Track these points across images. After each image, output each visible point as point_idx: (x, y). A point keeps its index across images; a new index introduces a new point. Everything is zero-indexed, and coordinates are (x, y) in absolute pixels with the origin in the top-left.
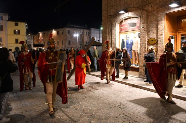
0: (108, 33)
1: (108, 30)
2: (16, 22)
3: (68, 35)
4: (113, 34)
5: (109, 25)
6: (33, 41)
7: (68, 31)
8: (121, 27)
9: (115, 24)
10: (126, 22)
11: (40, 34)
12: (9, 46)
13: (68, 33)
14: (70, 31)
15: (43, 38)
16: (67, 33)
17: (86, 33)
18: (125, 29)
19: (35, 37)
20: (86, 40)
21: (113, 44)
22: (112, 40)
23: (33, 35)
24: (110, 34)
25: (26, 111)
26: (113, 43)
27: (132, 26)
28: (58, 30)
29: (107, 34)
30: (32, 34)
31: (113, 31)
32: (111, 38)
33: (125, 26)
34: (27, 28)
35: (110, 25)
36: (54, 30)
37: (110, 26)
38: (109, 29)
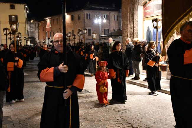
0: (129, 19)
1: (129, 15)
2: (12, 4)
3: (86, 21)
4: (134, 20)
5: (130, 9)
6: (37, 30)
7: (87, 14)
8: (145, 11)
9: (137, 7)
10: (151, 3)
11: (47, 20)
12: (2, 39)
13: (87, 18)
14: (90, 14)
15: (51, 26)
16: (85, 18)
17: (113, 17)
18: (149, 14)
19: (40, 24)
20: (114, 27)
21: (135, 35)
22: (133, 29)
23: (37, 23)
24: (131, 20)
25: (15, 115)
26: (135, 33)
27: (158, 8)
28: (73, 13)
29: (128, 21)
30: (36, 20)
31: (135, 16)
32: (132, 26)
33: (150, 9)
34: (28, 12)
35: (132, 8)
36: (67, 14)
37: (132, 10)
38: (130, 13)
